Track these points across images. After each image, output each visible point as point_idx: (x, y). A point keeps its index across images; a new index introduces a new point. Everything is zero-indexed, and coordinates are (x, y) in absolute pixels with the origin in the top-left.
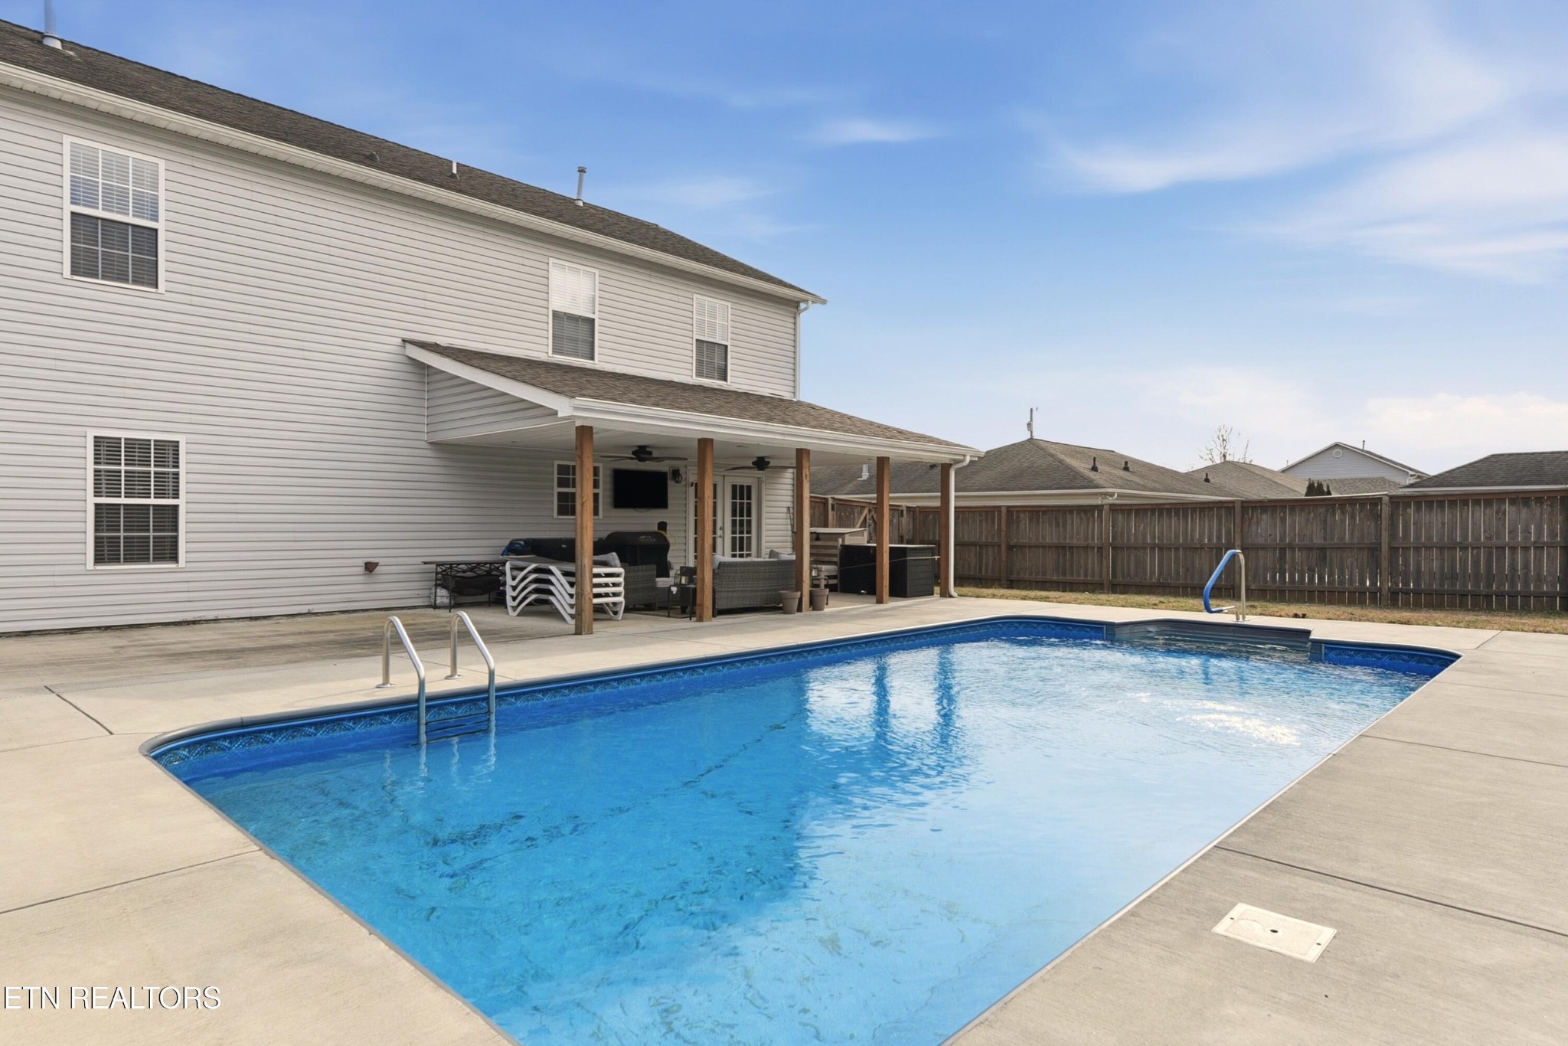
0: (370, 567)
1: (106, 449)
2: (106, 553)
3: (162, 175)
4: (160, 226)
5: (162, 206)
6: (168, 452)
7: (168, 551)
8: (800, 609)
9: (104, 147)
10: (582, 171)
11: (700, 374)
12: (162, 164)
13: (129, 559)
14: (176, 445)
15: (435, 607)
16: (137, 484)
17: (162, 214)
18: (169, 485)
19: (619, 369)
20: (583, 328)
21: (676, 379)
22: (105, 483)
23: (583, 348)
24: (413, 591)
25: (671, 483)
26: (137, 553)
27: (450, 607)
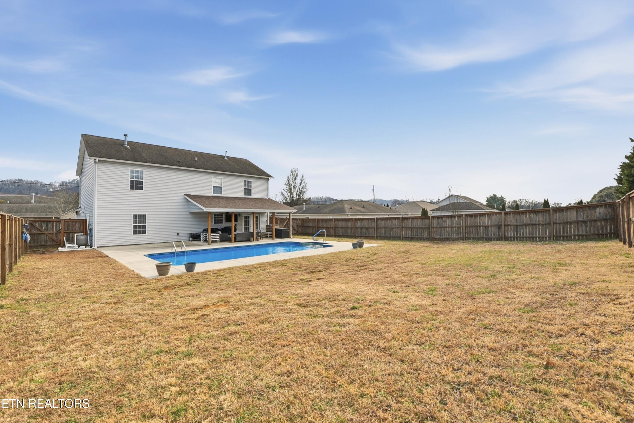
0: (178, 234)
1: (135, 216)
2: (135, 233)
3: (144, 172)
4: (143, 180)
5: (144, 177)
6: (144, 216)
7: (144, 232)
8: (253, 241)
9: (135, 169)
10: (226, 151)
11: (245, 195)
12: (144, 170)
13: (143, 233)
14: (146, 215)
15: (189, 241)
16: (140, 222)
17: (144, 178)
18: (145, 221)
19: (227, 196)
20: (219, 189)
21: (240, 196)
22: (135, 222)
23: (219, 192)
24: (186, 238)
25: (238, 217)
26: (140, 233)
27: (192, 241)
